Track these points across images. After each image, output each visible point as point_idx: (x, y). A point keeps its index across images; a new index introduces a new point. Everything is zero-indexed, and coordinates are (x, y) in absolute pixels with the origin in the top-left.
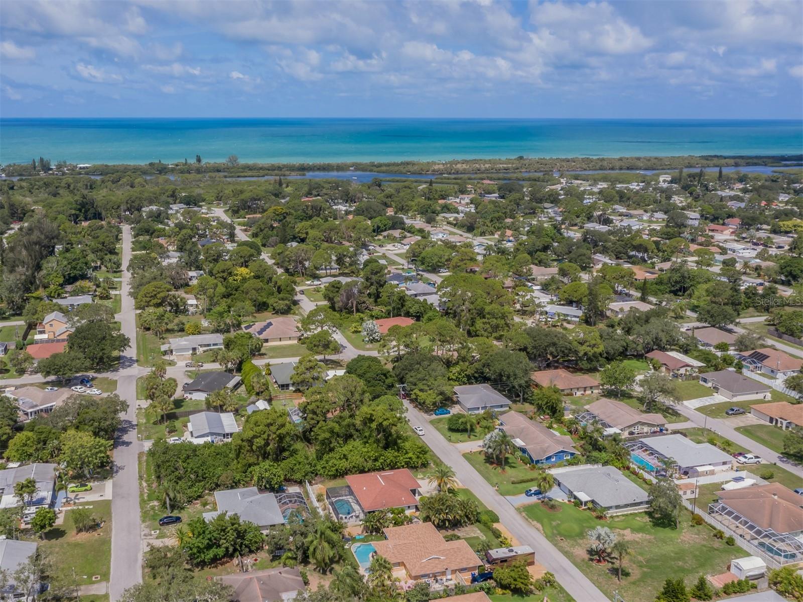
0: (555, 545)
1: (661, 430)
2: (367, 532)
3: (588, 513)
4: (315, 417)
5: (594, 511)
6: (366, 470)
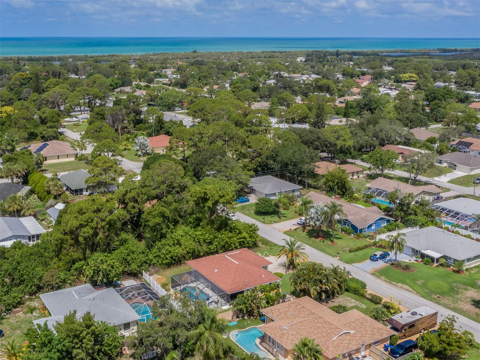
0: (438, 303)
1: (438, 197)
2: (238, 317)
3: (441, 269)
4: (136, 205)
5: (448, 266)
6: (202, 254)
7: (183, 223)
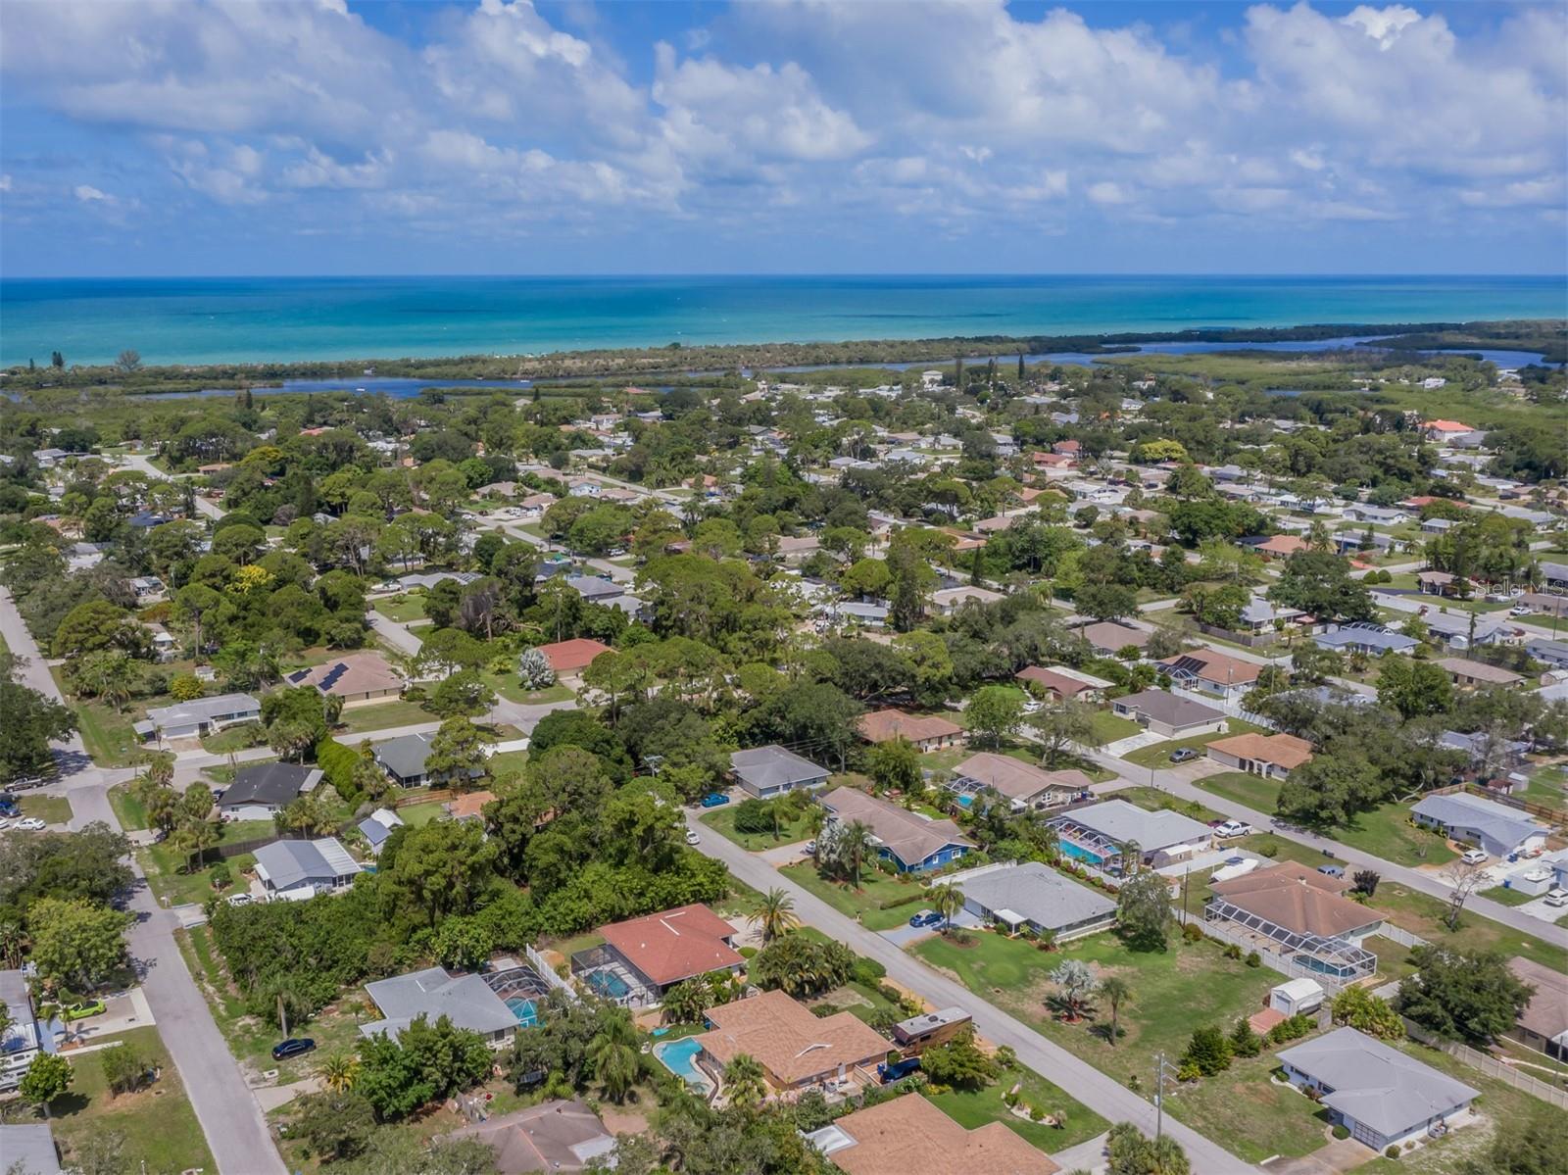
0: (991, 1002)
1: (1084, 796)
2: (670, 1021)
3: (1023, 942)
5: (1034, 938)
6: (627, 913)
7: (597, 857)
